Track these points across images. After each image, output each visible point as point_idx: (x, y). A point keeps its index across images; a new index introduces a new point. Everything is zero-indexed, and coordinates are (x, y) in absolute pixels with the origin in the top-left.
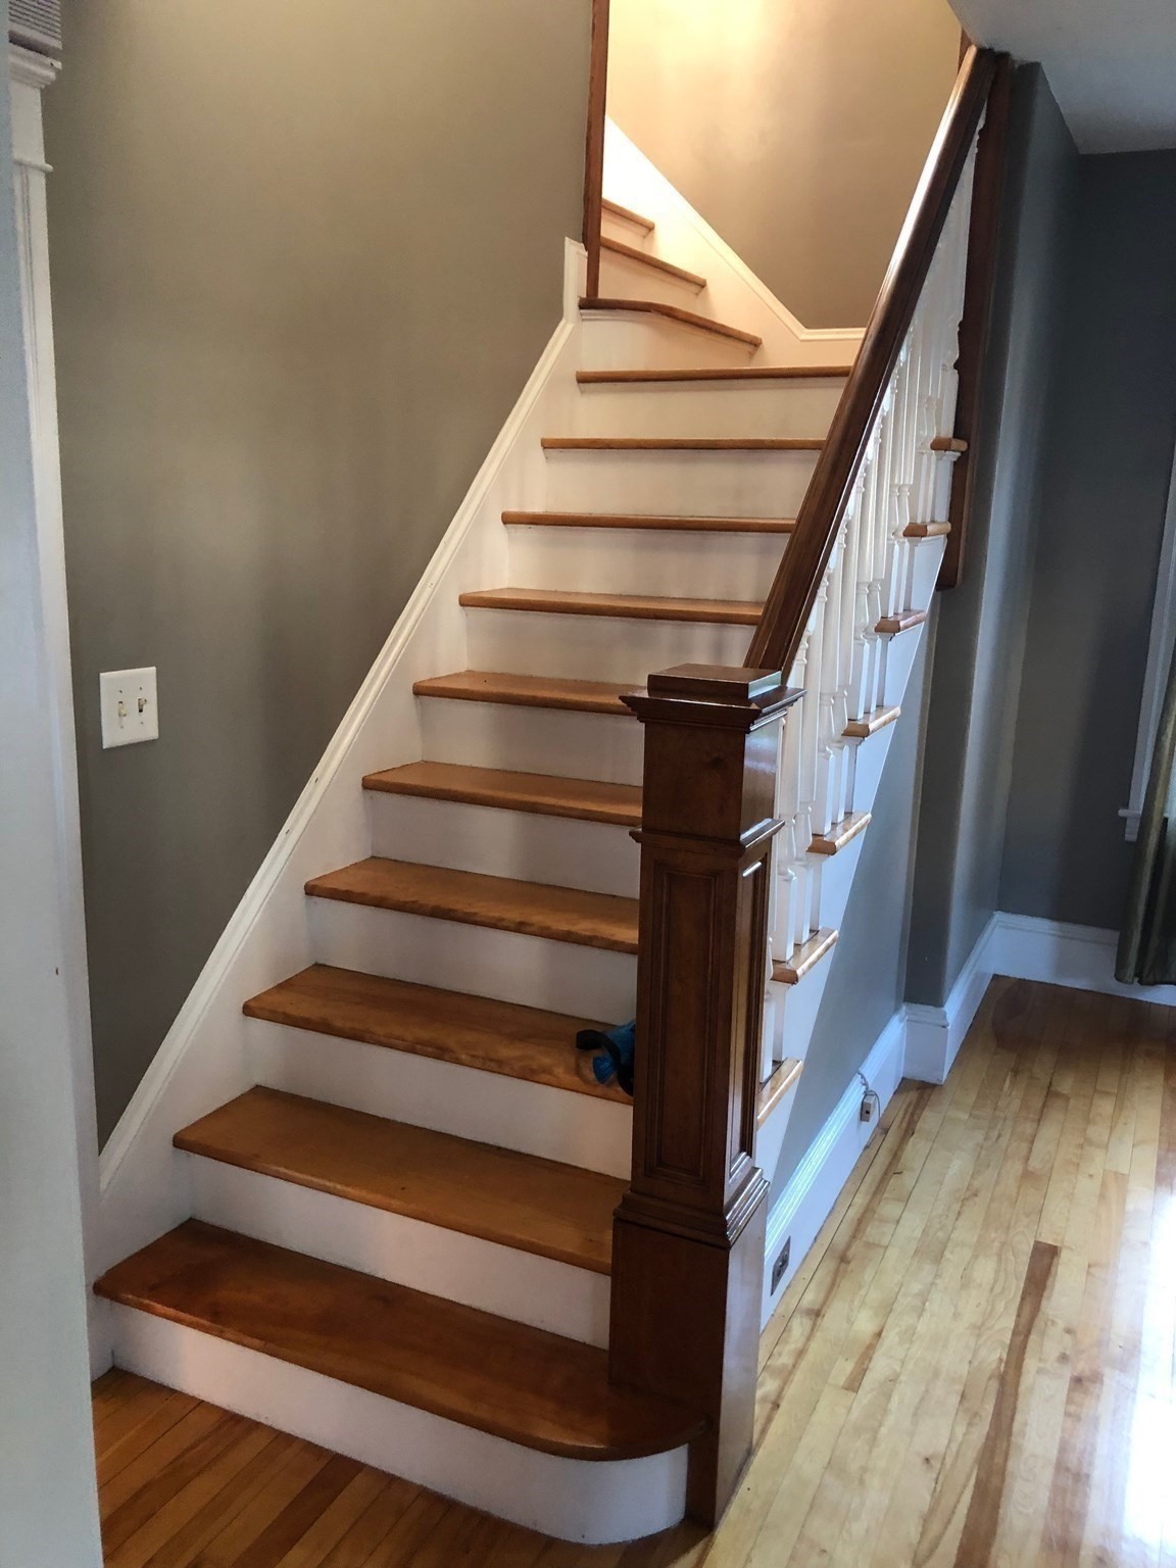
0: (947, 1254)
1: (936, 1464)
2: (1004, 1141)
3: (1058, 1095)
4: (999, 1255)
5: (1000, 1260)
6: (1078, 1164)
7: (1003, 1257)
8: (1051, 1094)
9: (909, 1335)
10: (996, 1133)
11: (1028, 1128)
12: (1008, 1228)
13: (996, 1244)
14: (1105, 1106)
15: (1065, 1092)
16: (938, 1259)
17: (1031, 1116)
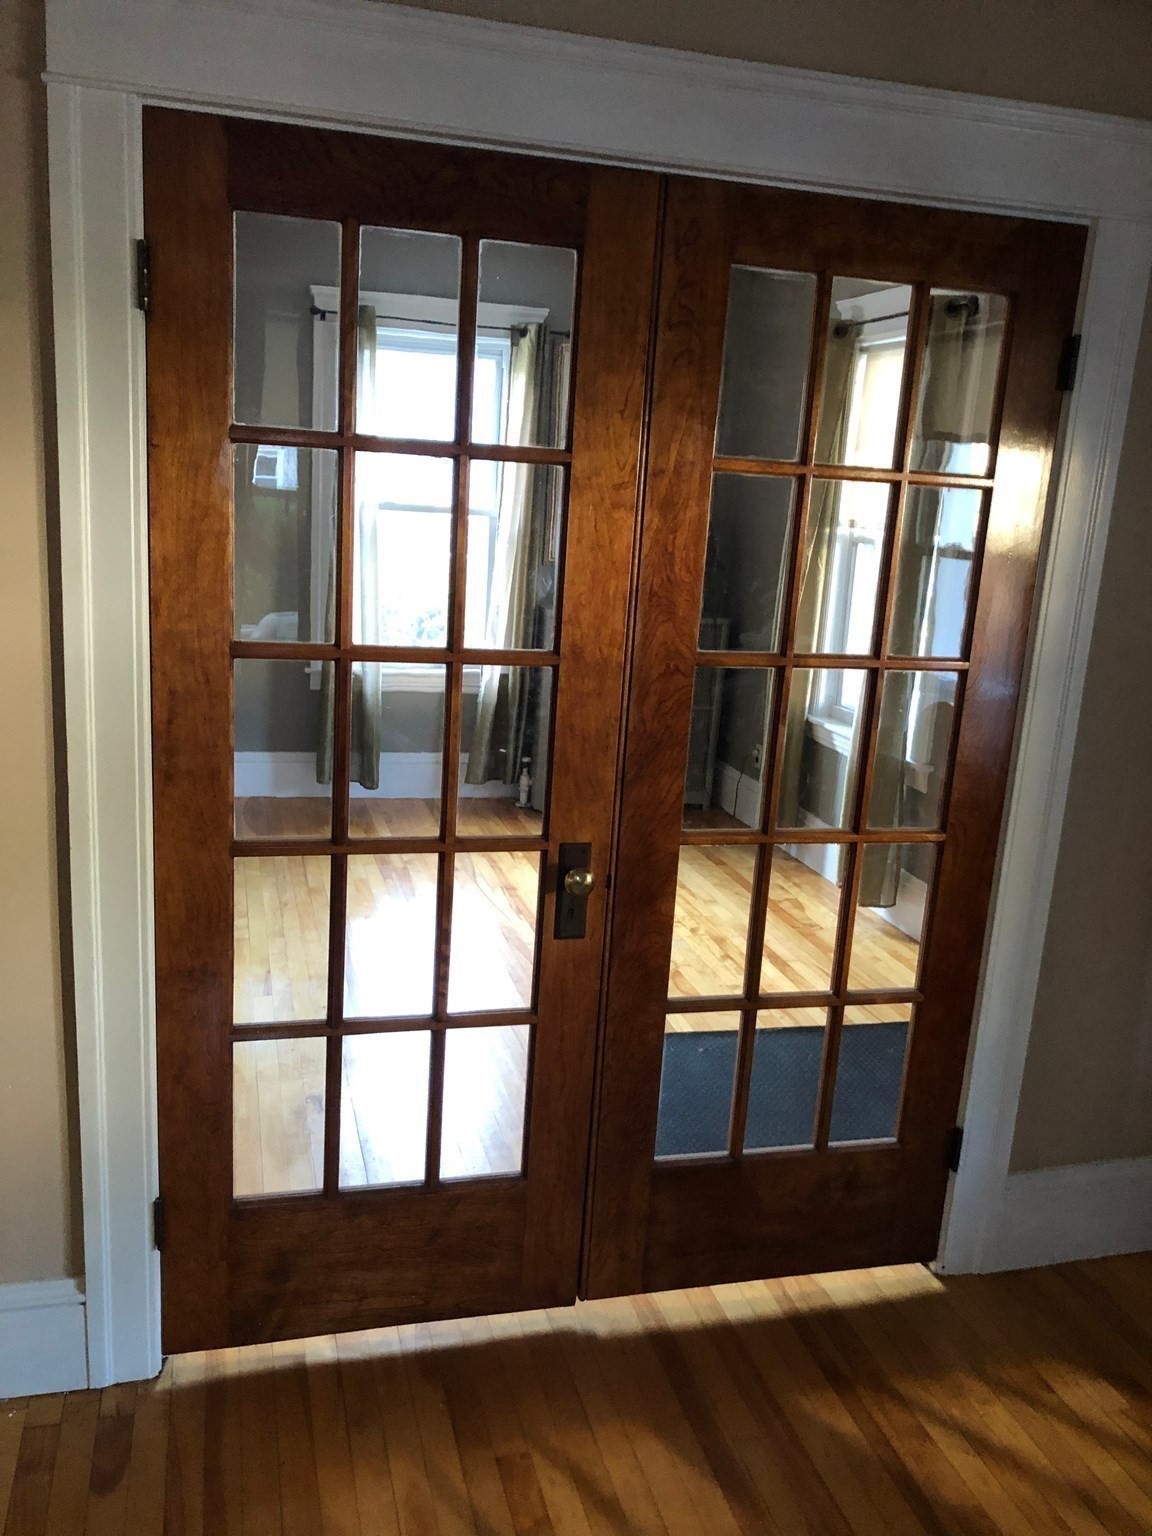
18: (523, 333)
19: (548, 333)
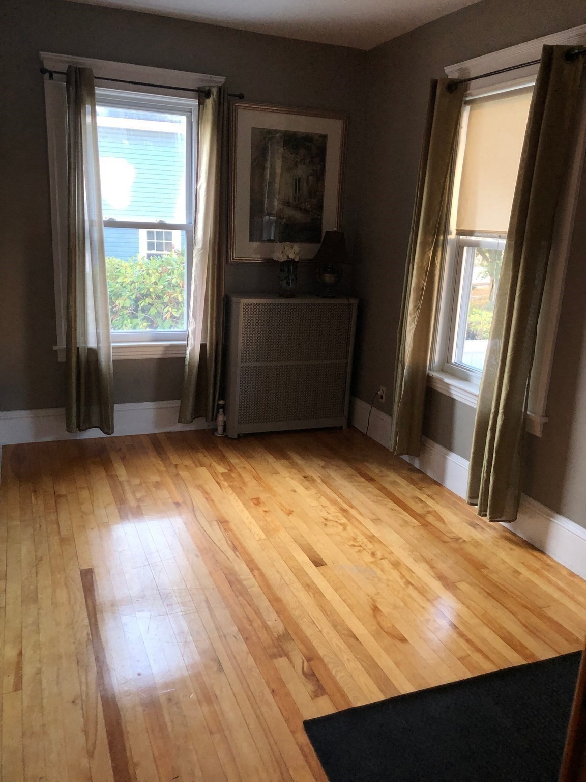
0: (39, 595)
1: (79, 701)
2: (44, 527)
3: (60, 496)
4: (66, 584)
5: (67, 587)
6: (84, 526)
7: (68, 584)
8: (57, 497)
9: (37, 646)
10: (38, 526)
11: (53, 517)
12: (64, 569)
13: (62, 580)
14: (85, 494)
15: (63, 494)
16: (35, 600)
17: (52, 510)
18: (208, 94)
19: (226, 95)
